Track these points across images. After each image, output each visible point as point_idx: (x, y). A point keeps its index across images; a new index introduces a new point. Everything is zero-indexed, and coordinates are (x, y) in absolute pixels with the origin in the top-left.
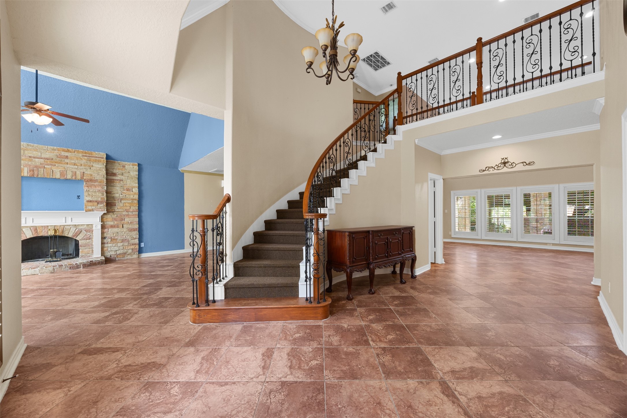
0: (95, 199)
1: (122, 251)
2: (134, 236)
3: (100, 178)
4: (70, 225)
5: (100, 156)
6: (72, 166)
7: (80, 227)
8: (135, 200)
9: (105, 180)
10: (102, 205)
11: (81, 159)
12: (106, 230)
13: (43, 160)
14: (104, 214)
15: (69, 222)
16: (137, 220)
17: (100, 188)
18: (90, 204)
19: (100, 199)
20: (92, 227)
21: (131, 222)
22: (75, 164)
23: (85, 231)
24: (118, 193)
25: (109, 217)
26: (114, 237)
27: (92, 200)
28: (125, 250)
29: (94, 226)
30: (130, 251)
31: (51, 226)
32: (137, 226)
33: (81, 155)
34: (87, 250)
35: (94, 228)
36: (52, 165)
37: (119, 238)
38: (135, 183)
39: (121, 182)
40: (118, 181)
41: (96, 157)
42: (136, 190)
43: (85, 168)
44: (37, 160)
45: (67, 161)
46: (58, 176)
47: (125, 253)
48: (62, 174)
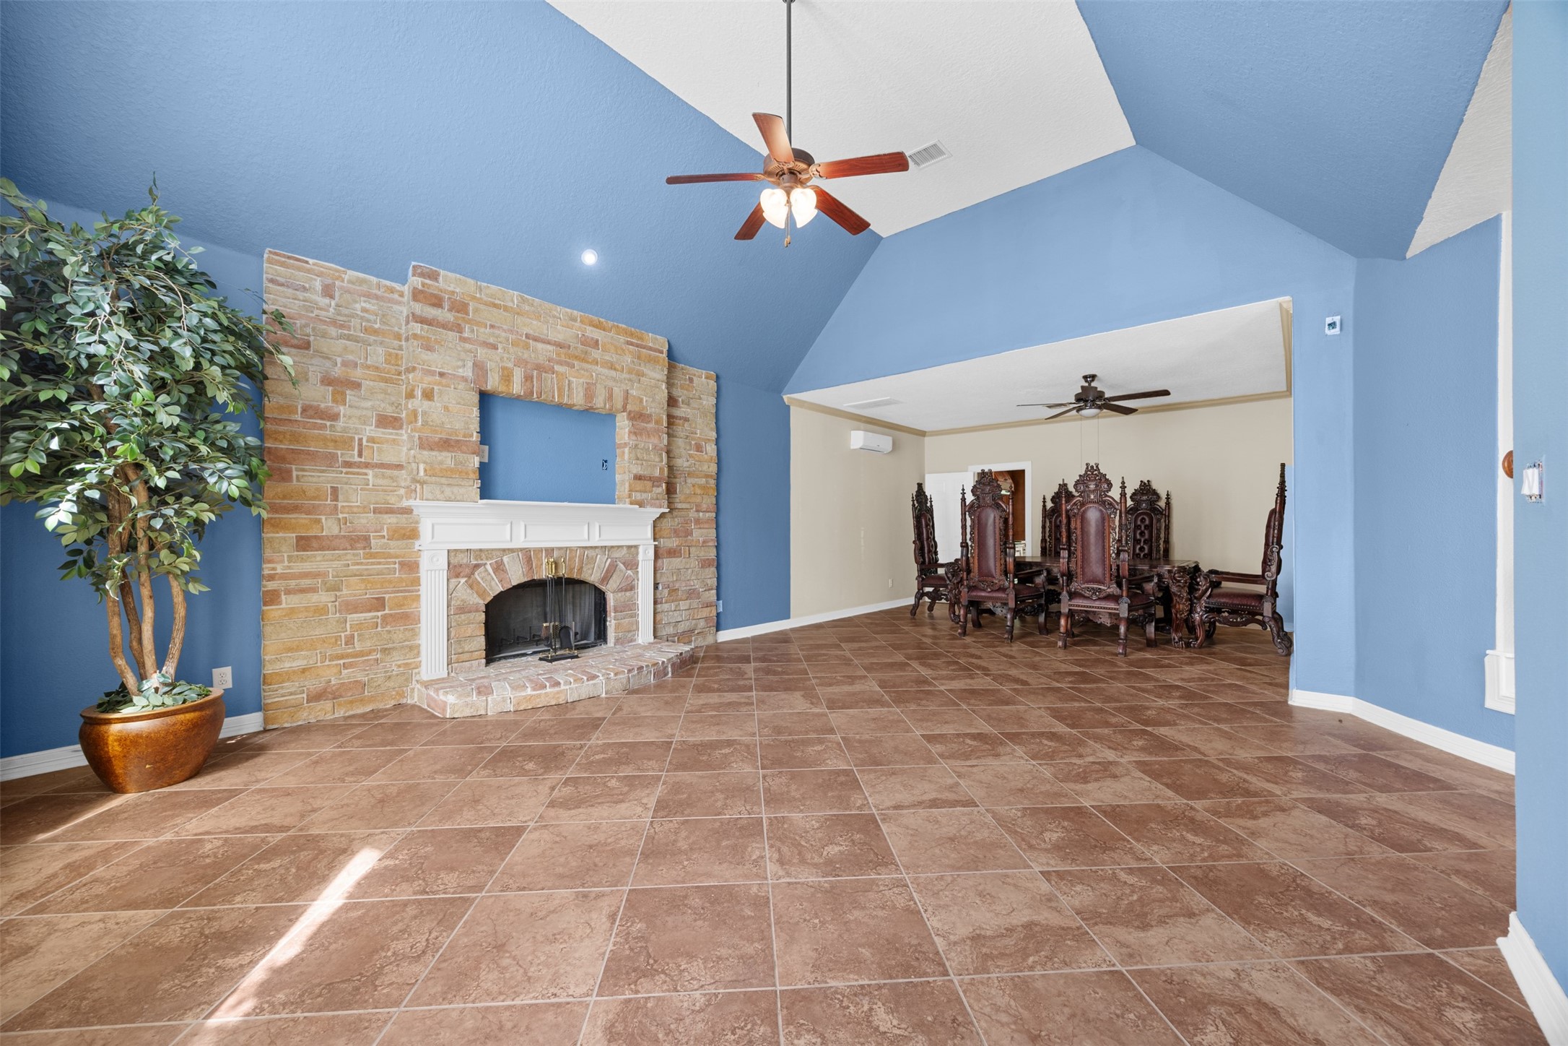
0: (646, 473)
1: (688, 623)
2: (709, 582)
3: (657, 411)
4: (596, 547)
5: (657, 347)
6: (605, 371)
7: (617, 554)
8: (711, 476)
9: (665, 417)
10: (659, 490)
11: (623, 350)
12: (660, 561)
13: (550, 348)
14: (663, 515)
15: (595, 542)
16: (712, 533)
17: (656, 441)
18: (639, 485)
19: (657, 473)
20: (637, 554)
21: (704, 542)
22: (612, 367)
23: (624, 564)
24: (680, 457)
25: (667, 524)
26: (673, 582)
27: (641, 473)
28: (694, 622)
29: (641, 550)
30: (702, 623)
31: (560, 549)
32: (712, 554)
33: (622, 339)
34: (627, 620)
35: (640, 557)
36: (568, 364)
37: (683, 587)
38: (711, 429)
39: (686, 424)
40: (681, 422)
41: (650, 349)
42: (711, 449)
43: (630, 380)
44: (540, 346)
45: (596, 354)
46: (578, 399)
47: (692, 631)
48: (589, 393)
